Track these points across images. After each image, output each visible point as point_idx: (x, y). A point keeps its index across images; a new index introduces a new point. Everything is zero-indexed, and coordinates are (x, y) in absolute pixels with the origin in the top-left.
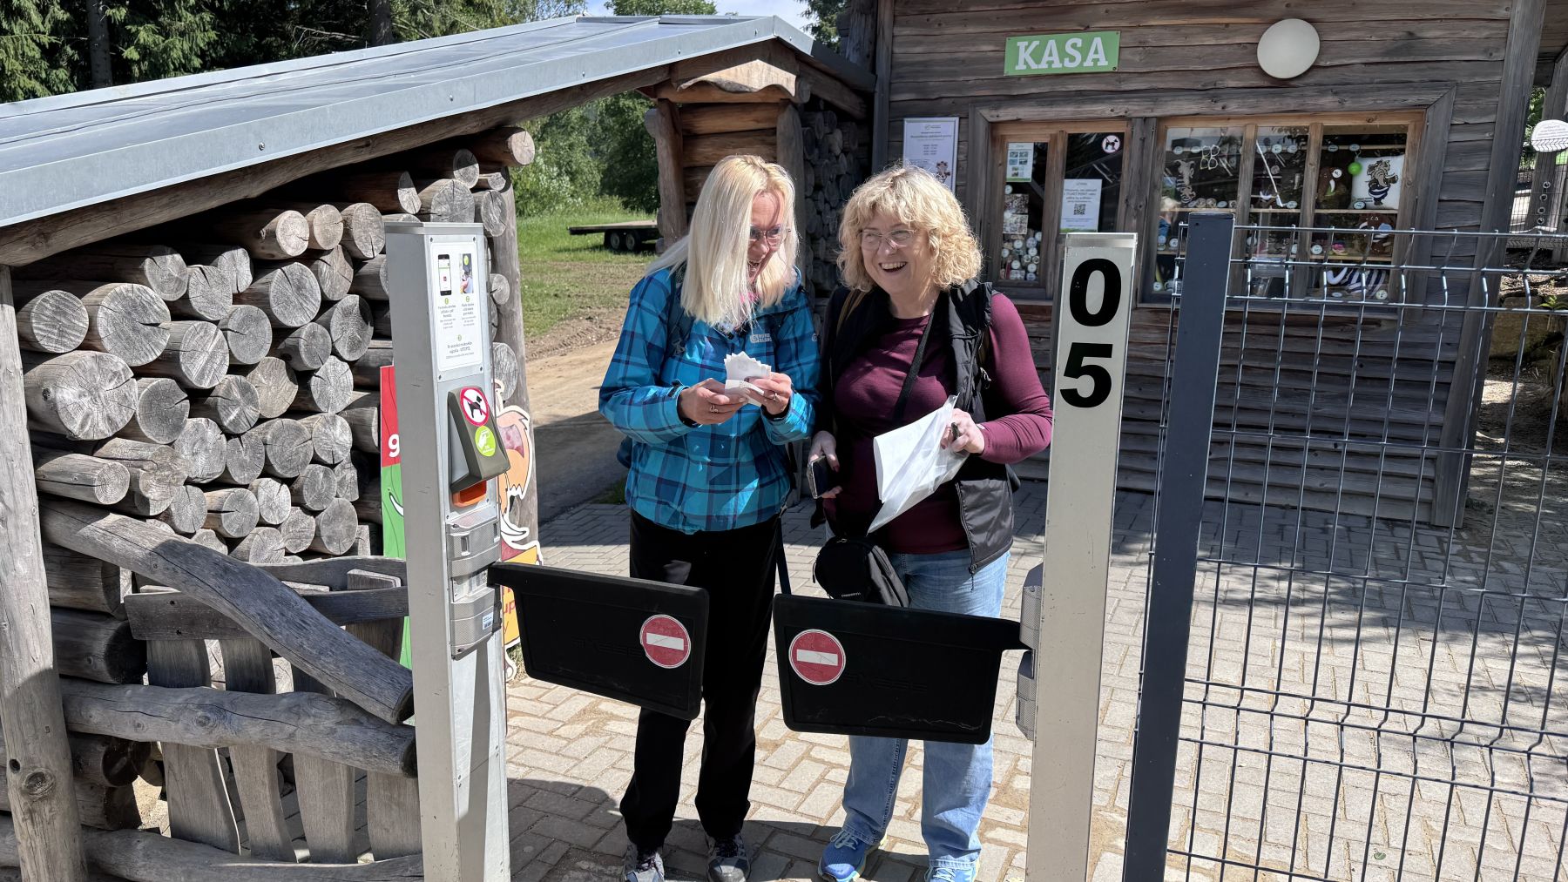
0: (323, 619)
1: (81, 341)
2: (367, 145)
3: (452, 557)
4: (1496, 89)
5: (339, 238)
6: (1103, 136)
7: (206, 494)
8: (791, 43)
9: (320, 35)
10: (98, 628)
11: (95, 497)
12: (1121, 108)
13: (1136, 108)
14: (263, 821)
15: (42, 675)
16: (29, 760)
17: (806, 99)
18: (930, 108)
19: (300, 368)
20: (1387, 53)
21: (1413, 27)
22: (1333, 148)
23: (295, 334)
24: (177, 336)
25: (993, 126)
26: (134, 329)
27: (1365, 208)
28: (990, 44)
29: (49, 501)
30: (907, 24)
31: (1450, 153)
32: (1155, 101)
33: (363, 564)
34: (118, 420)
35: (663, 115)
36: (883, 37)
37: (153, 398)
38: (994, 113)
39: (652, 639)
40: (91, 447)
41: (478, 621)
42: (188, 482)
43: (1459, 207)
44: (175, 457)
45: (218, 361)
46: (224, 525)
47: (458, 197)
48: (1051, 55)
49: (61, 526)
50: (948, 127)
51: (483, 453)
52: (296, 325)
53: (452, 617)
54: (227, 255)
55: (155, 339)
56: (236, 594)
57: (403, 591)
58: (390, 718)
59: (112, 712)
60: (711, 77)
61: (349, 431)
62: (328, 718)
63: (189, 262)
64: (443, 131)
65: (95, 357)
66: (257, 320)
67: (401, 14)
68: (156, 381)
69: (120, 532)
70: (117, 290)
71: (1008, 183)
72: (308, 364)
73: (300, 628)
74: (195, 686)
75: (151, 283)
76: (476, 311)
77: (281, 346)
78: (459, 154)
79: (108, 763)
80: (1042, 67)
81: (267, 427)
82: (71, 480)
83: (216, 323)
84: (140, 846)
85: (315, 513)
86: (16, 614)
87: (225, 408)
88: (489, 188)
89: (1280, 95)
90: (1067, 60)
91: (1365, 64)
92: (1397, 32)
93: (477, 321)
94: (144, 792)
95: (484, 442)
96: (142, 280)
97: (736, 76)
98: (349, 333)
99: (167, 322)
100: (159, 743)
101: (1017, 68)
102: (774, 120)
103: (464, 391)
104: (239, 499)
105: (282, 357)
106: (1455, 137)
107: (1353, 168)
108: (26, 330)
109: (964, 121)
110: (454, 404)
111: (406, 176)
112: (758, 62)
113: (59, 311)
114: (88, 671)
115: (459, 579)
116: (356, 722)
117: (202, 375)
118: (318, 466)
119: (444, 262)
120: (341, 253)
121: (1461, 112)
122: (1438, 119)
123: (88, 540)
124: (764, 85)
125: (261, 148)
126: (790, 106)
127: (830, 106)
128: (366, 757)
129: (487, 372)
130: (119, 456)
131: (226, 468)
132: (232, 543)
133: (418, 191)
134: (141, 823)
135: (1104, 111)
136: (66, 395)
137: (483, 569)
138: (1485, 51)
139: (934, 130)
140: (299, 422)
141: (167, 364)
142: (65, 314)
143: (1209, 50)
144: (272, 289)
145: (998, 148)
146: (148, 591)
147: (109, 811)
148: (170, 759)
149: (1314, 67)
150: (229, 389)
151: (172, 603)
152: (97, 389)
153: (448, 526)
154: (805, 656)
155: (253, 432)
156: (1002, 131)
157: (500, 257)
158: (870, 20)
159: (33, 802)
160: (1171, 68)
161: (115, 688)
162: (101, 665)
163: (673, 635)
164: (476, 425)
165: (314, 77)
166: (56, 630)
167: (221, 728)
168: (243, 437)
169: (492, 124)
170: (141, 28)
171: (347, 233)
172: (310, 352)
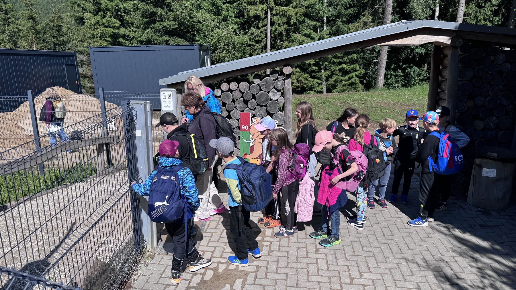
5: (236, 88)
8: (437, 27)
52: (227, 102)
54: (216, 90)
88: (278, 79)
93: (172, 104)
120: (239, 91)
125: (209, 73)
126: (451, 48)
133: (260, 80)
144: (222, 96)
171: (238, 87)
172: (228, 107)
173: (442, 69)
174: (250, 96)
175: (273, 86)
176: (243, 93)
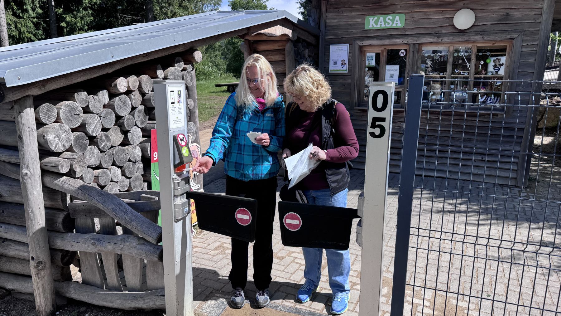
0: (133, 210)
1: (55, 120)
2: (147, 56)
3: (174, 189)
4: (538, 33)
5: (138, 86)
6: (400, 50)
7: (94, 171)
8: (290, 19)
9: (129, 17)
10: (59, 214)
11: (59, 170)
12: (405, 41)
13: (410, 41)
14: (112, 277)
15: (42, 229)
16: (37, 257)
17: (295, 38)
18: (339, 41)
19: (124, 130)
20: (499, 20)
21: (508, 11)
22: (481, 54)
23: (123, 118)
24: (85, 119)
25: (361, 47)
26: (72, 116)
27: (492, 75)
28: (360, 19)
29: (45, 172)
30: (331, 12)
31: (522, 55)
32: (418, 38)
33: (145, 193)
34: (66, 146)
35: (246, 45)
36: (323, 17)
37: (77, 139)
38: (361, 42)
39: (239, 216)
40: (58, 154)
41: (183, 210)
42: (89, 167)
43: (525, 74)
44: (85, 158)
45: (98, 127)
46: (100, 181)
47: (177, 73)
48: (381, 22)
49: (48, 179)
50: (345, 48)
51: (185, 155)
52: (123, 115)
53: (175, 209)
54: (101, 92)
55: (78, 119)
56: (105, 202)
57: (159, 202)
58: (154, 242)
59: (64, 242)
60: (262, 31)
61: (140, 151)
62: (134, 243)
63: (89, 94)
64: (171, 51)
65: (59, 125)
66: (111, 114)
67: (157, 10)
68: (78, 133)
69: (67, 182)
70: (66, 103)
71: (366, 67)
72: (127, 128)
73: (125, 213)
74: (91, 233)
75: (77, 101)
76: (183, 109)
77: (118, 122)
78: (177, 58)
79: (62, 259)
80: (378, 26)
81: (114, 149)
82: (52, 165)
83: (97, 114)
84: (72, 286)
85: (129, 178)
86: (34, 209)
87: (100, 142)
88: (187, 70)
89: (462, 35)
90: (387, 24)
91: (491, 24)
92: (502, 13)
93: (183, 112)
94: (74, 269)
95: (185, 152)
96: (74, 100)
97: (271, 31)
98: (140, 118)
99: (82, 114)
100: (78, 252)
101: (369, 27)
102: (284, 46)
103: (178, 135)
104: (105, 173)
105: (119, 126)
106: (524, 49)
107: (488, 61)
108: (38, 116)
109: (351, 46)
110: (175, 139)
111: (159, 66)
112: (279, 26)
113: (48, 110)
114: (56, 228)
115: (177, 196)
116: (143, 244)
117: (93, 131)
118: (130, 162)
119: (172, 93)
120: (138, 92)
121: (526, 41)
122: (517, 43)
123: (57, 185)
124: (281, 34)
125: (112, 57)
126: (290, 41)
127: (304, 41)
128: (146, 255)
129: (186, 129)
130: (67, 157)
131: (100, 162)
132: (102, 187)
133: (163, 71)
134: (72, 279)
135: (399, 42)
136: (50, 137)
137: (184, 193)
138: (534, 19)
139: (341, 49)
140: (124, 148)
141: (82, 128)
142: (50, 111)
143: (437, 20)
144: (115, 103)
145: (363, 55)
146: (76, 202)
147: (62, 274)
148: (82, 258)
149: (473, 26)
150: (101, 136)
151: (84, 206)
152: (60, 136)
153: (173, 179)
154: (289, 221)
155: (109, 150)
156: (365, 49)
157: (190, 93)
158: (318, 11)
159: (38, 270)
160: (423, 26)
161: (64, 234)
162: (61, 226)
163: (246, 215)
164: (182, 146)
165: (128, 33)
166: (46, 214)
167: (99, 246)
168: (106, 152)
169: (188, 48)
170: (67, 16)
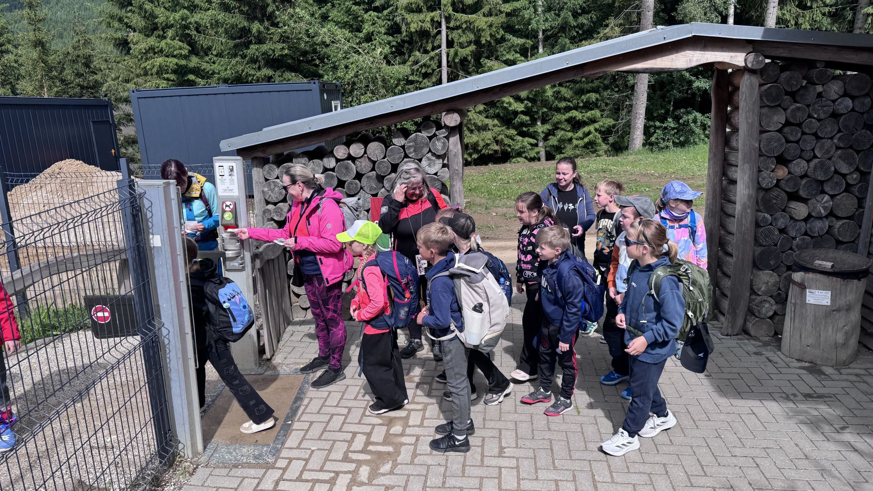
1: (275, 177)
5: (362, 154)
34: (279, 198)
41: (230, 263)
52: (345, 180)
54: (326, 158)
66: (332, 177)
72: (348, 192)
76: (236, 181)
88: (437, 136)
98: (370, 184)
103: (225, 202)
111: (398, 132)
113: (264, 170)
119: (221, 168)
120: (367, 159)
124: (695, 64)
125: (308, 128)
126: (746, 73)
133: (406, 138)
136: (265, 190)
142: (271, 170)
144: (336, 168)
152: (273, 190)
171: (365, 153)
172: (348, 188)
173: (731, 112)
174: (388, 168)
175: (428, 149)
176: (374, 162)
